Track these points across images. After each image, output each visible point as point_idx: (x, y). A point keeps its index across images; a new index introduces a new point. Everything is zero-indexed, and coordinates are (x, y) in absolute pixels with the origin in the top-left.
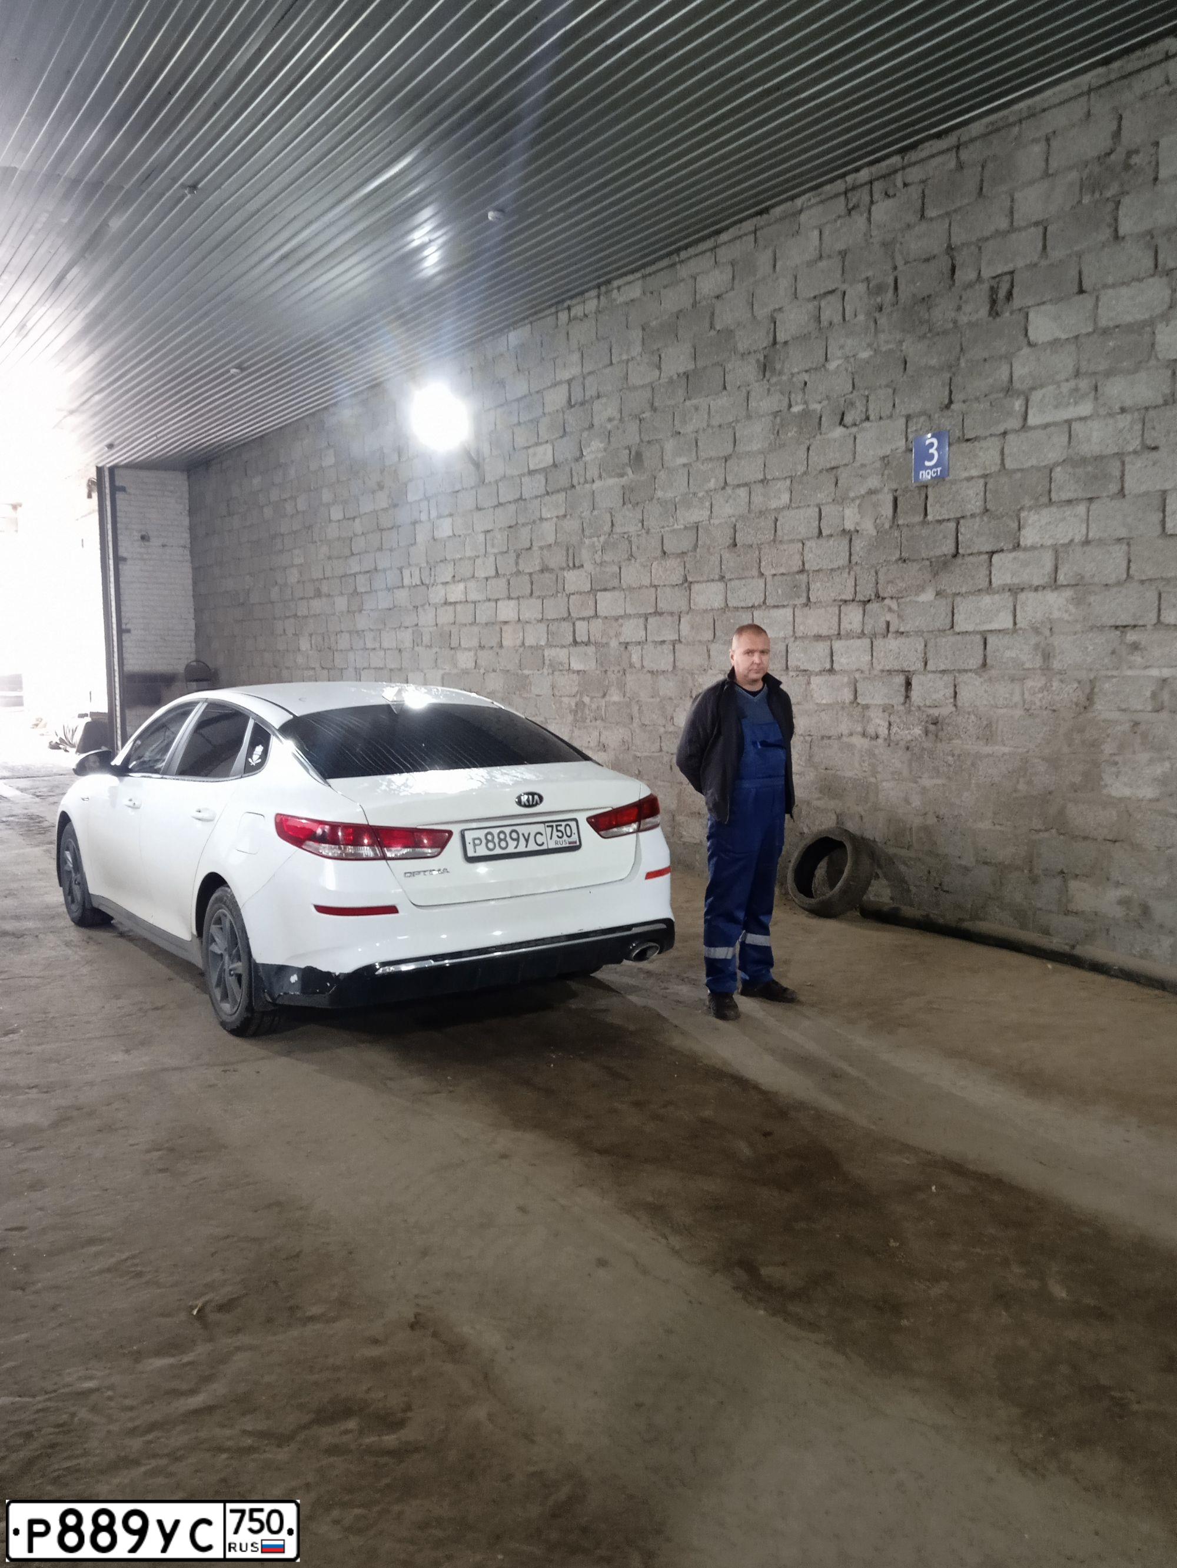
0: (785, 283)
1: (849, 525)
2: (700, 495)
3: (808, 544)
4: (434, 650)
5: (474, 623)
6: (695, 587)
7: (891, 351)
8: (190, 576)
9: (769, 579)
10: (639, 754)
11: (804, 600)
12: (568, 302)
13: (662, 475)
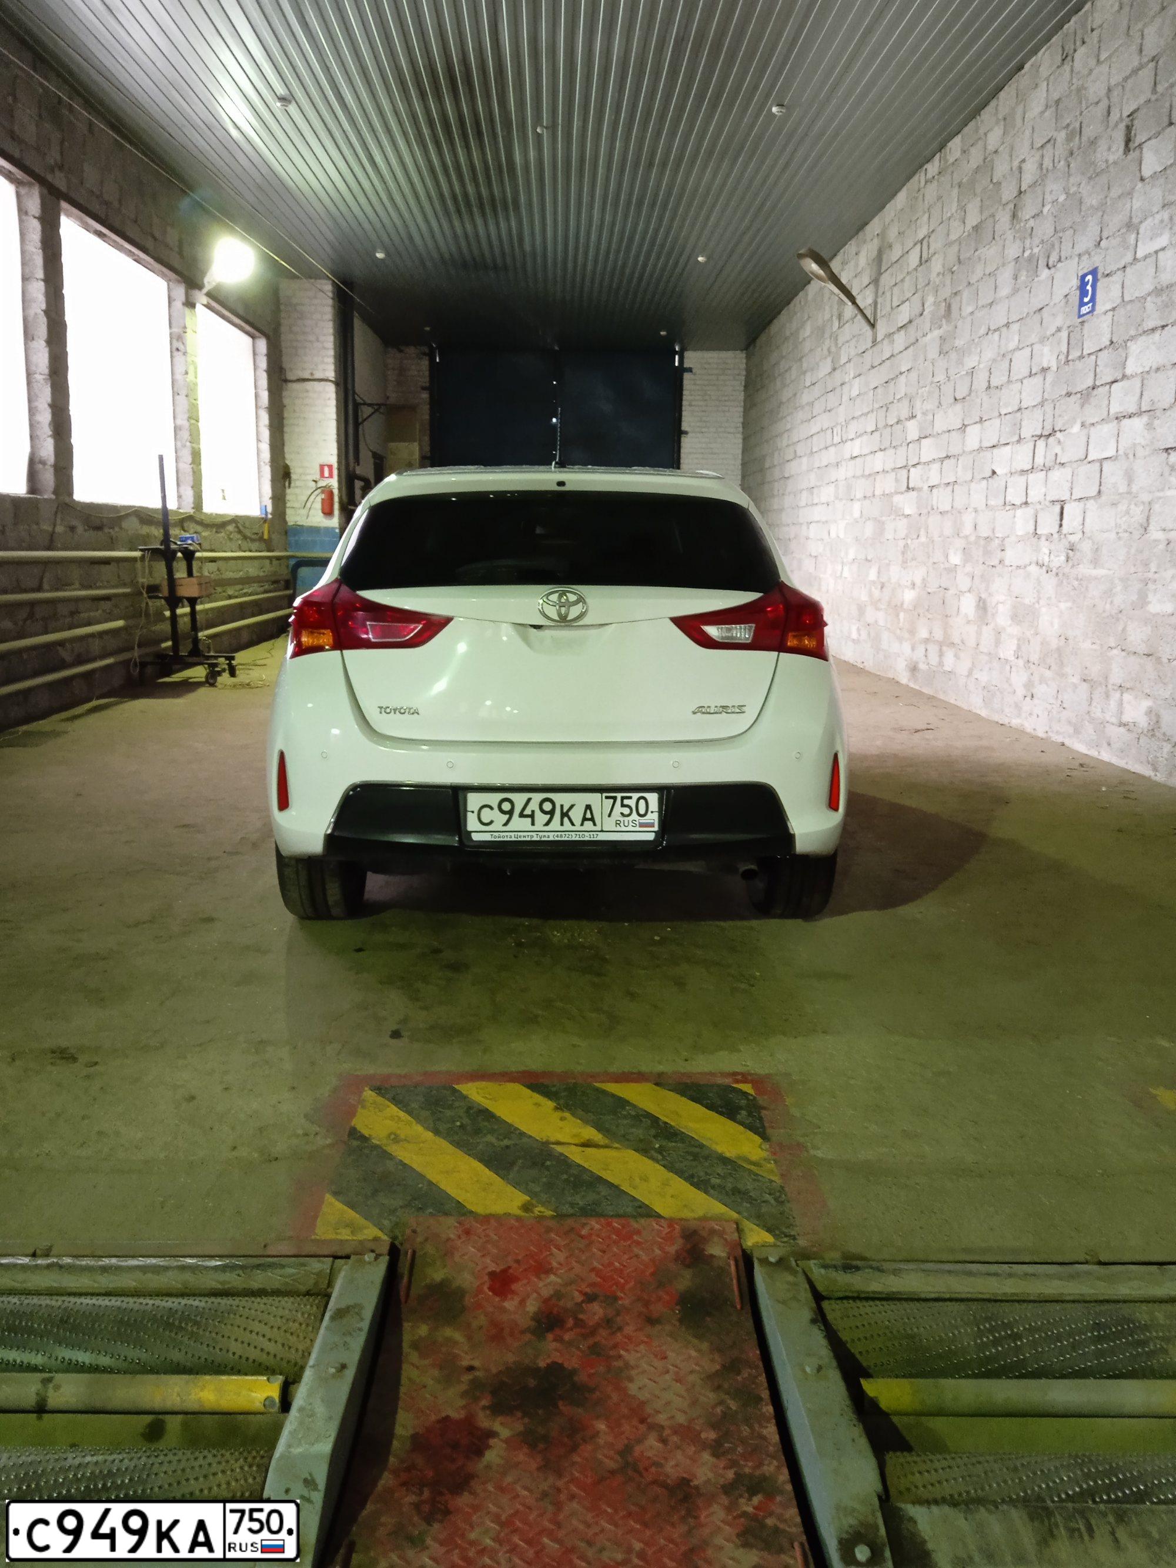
0: (1028, 133)
1: (1045, 366)
2: (976, 340)
3: (1025, 381)
4: (844, 501)
5: (863, 476)
6: (968, 429)
7: (1075, 194)
8: (741, 446)
9: (1003, 416)
10: (929, 591)
11: (1016, 438)
12: (925, 167)
13: (960, 324)
